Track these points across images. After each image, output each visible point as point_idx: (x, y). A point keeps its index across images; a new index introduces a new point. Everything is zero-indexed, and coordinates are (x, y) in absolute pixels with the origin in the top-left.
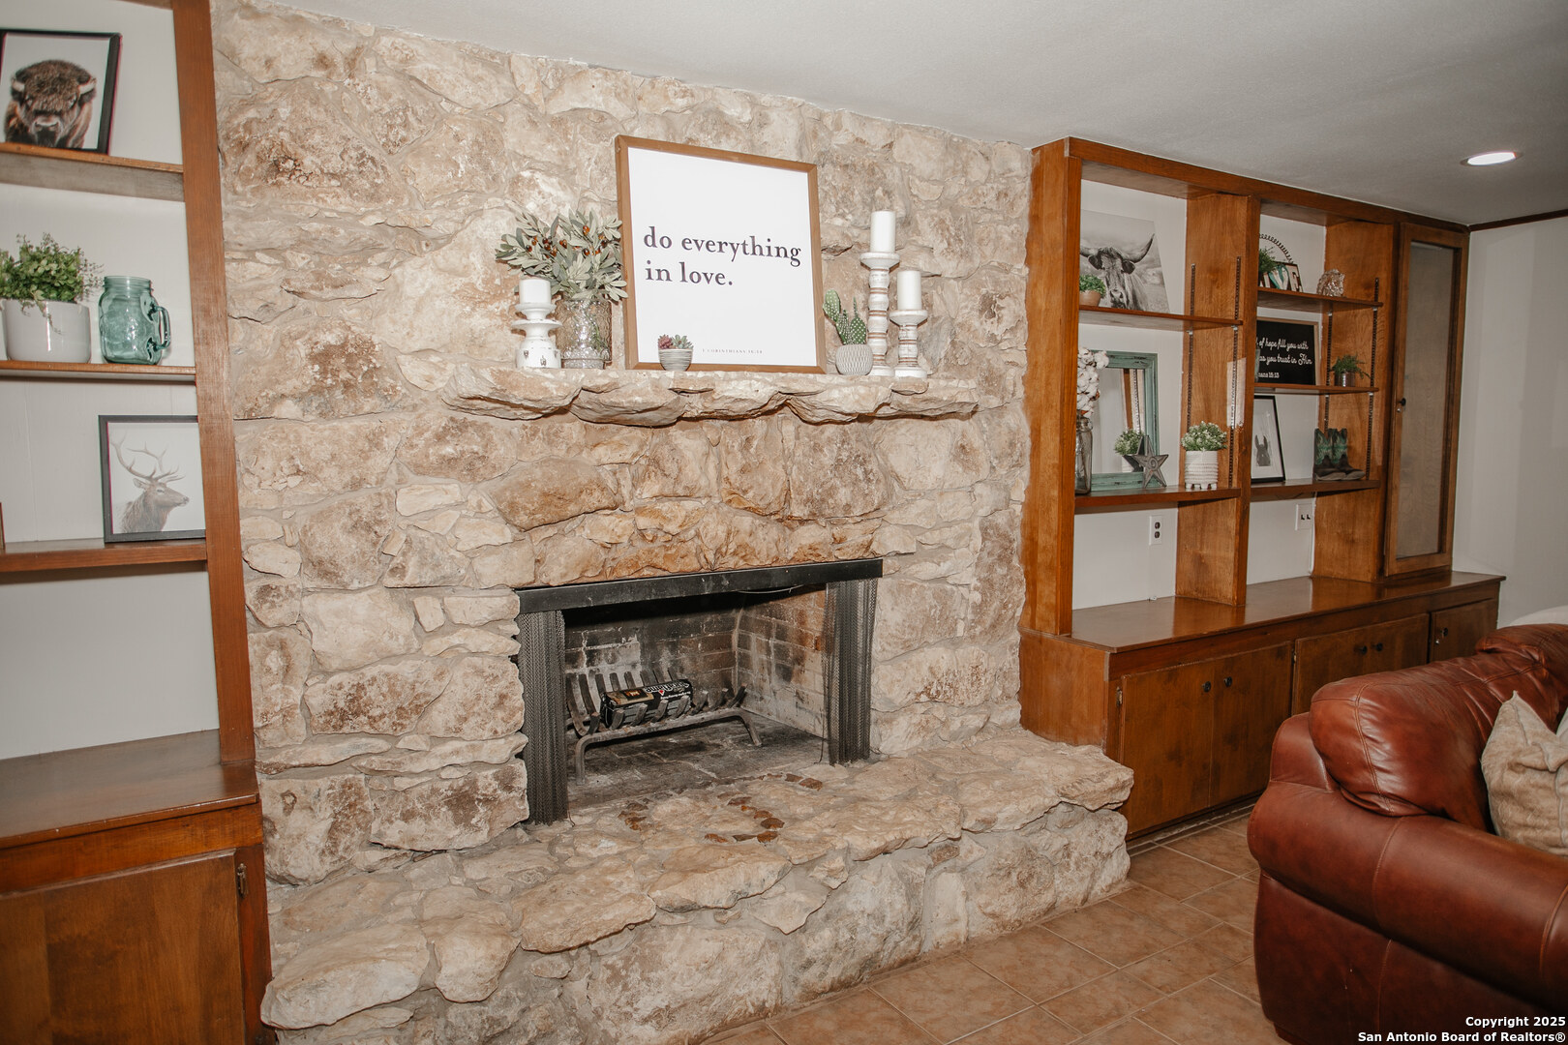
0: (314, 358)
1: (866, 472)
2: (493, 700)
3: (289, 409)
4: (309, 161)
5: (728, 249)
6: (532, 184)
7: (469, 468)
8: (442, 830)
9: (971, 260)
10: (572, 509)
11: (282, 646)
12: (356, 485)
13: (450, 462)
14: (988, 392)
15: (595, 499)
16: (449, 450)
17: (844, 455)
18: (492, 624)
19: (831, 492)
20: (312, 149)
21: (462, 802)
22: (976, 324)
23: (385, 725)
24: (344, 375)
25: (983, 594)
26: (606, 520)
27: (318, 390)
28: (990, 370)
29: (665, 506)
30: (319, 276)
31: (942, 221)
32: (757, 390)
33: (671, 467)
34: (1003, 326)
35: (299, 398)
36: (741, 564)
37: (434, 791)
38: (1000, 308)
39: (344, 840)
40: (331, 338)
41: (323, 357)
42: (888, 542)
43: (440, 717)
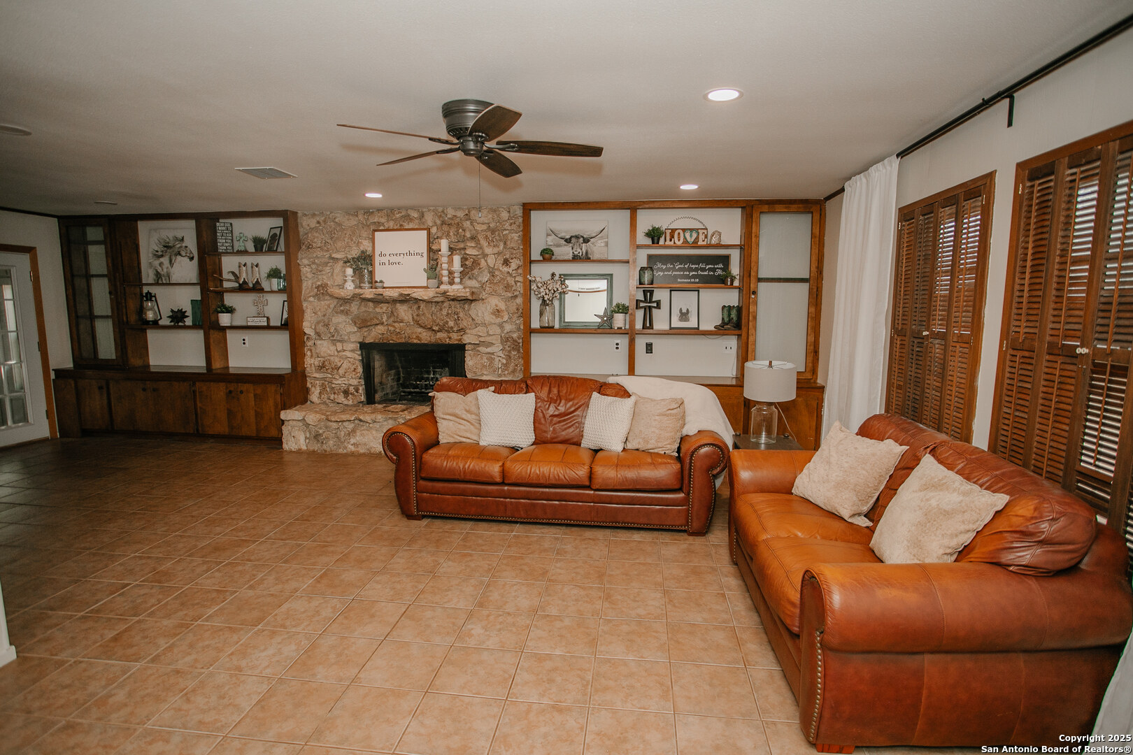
0: (316, 288)
1: (458, 317)
2: (352, 369)
3: (311, 299)
4: (314, 245)
5: (402, 255)
6: (361, 243)
7: (346, 313)
8: (341, 398)
9: (498, 247)
10: (369, 323)
11: (311, 351)
12: (324, 316)
13: (342, 311)
14: (506, 291)
15: (376, 321)
16: (342, 308)
17: (450, 312)
18: (353, 351)
19: (447, 322)
20: (315, 243)
21: (346, 393)
22: (501, 269)
23: (329, 371)
24: (322, 291)
25: (507, 360)
26: (379, 327)
27: (317, 295)
28: (508, 284)
29: (396, 325)
30: (317, 270)
31: (487, 236)
32: (394, 294)
33: (395, 314)
34: (511, 269)
35: (313, 296)
36: (419, 342)
37: (340, 389)
38: (510, 263)
39: (323, 396)
40: (319, 283)
41: (318, 287)
42: (467, 339)
43: (341, 371)
